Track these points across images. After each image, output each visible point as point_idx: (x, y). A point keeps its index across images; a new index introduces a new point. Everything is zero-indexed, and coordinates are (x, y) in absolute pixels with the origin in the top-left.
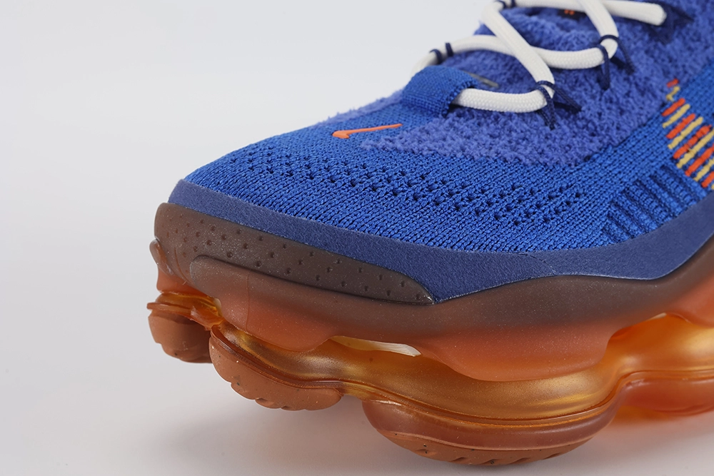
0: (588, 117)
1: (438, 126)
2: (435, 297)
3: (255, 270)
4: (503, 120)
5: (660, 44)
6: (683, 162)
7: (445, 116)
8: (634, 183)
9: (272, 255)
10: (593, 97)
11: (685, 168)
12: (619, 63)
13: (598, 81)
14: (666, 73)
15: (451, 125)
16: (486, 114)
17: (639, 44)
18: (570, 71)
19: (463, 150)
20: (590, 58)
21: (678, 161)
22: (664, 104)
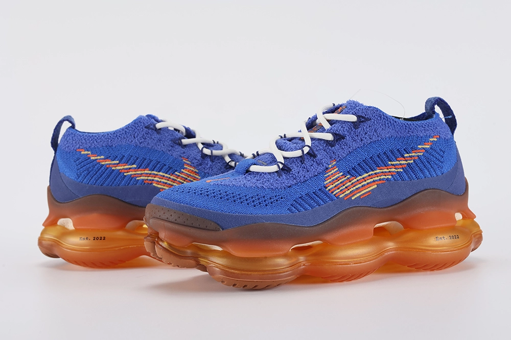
0: (294, 173)
1: (242, 177)
2: (223, 229)
3: (167, 221)
4: (262, 175)
5: (330, 147)
6: (329, 188)
7: (244, 175)
8: (306, 195)
9: (171, 216)
10: (298, 167)
11: (329, 190)
12: (311, 154)
13: (301, 161)
14: (331, 158)
15: (245, 177)
16: (258, 173)
17: (321, 147)
18: (291, 158)
19: (244, 184)
20: (298, 153)
21: (327, 188)
22: (327, 169)
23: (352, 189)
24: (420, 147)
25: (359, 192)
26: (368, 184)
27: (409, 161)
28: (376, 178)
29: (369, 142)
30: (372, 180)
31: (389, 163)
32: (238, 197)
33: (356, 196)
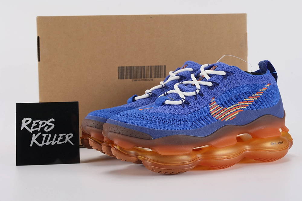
0: (191, 105)
1: (160, 107)
2: (154, 139)
3: (119, 133)
4: (173, 106)
5: (211, 90)
6: (212, 114)
7: (162, 106)
8: (200, 118)
9: (122, 130)
10: (193, 101)
11: (213, 115)
12: (201, 94)
13: (195, 98)
14: (212, 96)
15: (163, 107)
16: (170, 105)
17: (206, 90)
18: (189, 96)
19: (163, 112)
20: (193, 93)
21: (211, 114)
22: (210, 103)
23: (225, 115)
24: (260, 90)
25: (229, 117)
26: (234, 111)
27: (255, 99)
28: (238, 109)
29: (233, 87)
30: (236, 109)
31: (245, 99)
32: (161, 119)
33: (227, 119)
